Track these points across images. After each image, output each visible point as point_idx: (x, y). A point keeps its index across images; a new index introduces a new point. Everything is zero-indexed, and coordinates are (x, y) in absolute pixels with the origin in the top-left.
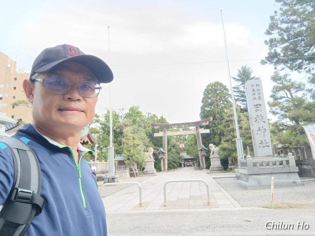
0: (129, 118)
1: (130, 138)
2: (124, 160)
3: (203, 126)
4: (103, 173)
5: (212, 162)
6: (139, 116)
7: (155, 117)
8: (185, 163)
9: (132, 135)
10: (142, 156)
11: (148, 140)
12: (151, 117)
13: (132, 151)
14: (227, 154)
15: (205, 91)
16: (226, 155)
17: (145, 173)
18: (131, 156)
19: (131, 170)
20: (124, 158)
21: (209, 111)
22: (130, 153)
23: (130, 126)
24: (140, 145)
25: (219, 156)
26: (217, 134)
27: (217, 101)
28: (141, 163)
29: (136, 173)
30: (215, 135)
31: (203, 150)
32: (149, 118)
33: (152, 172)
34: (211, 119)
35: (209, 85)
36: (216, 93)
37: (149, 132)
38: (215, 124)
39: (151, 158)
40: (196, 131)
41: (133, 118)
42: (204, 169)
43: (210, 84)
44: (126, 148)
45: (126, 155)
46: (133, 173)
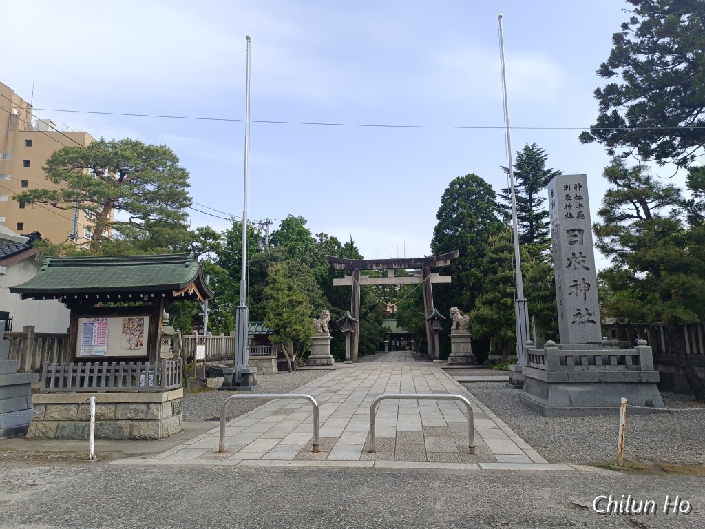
0: (281, 244)
1: (283, 286)
2: (267, 335)
3: (440, 268)
4: (220, 359)
5: (453, 346)
6: (303, 241)
7: (336, 244)
8: (391, 342)
9: (286, 280)
10: (306, 327)
11: (321, 292)
12: (326, 242)
13: (285, 316)
14: (489, 330)
15: (445, 195)
16: (485, 332)
17: (311, 363)
18: (282, 327)
19: (281, 355)
20: (266, 330)
21: (452, 237)
22: (280, 320)
23: (282, 260)
24: (304, 304)
25: (469, 334)
26: (467, 286)
27: (470, 216)
28: (303, 342)
29: (292, 363)
30: (462, 289)
31: (436, 318)
32: (322, 244)
33: (325, 362)
34: (457, 254)
35: (454, 180)
36: (469, 199)
37: (322, 275)
38: (464, 266)
39: (324, 331)
40: (422, 278)
41: (290, 244)
42: (435, 358)
43: (458, 178)
44: (272, 309)
45: (273, 325)
46: (284, 362)
